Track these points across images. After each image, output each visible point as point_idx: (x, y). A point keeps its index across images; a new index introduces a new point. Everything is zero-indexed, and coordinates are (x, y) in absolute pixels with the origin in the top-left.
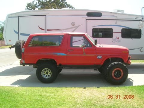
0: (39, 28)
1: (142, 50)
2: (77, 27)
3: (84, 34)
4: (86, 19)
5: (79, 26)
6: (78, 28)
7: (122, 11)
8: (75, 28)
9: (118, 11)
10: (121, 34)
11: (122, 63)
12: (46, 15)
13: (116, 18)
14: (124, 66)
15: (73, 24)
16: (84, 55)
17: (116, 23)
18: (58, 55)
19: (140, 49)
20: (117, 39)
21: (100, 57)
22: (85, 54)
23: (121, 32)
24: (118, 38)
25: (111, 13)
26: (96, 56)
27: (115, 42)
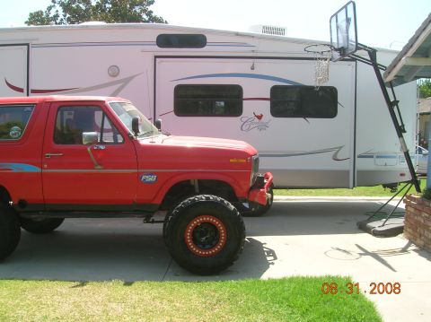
0: (7, 83)
1: (339, 157)
2: (127, 80)
3: (104, 102)
4: (156, 57)
5: (133, 77)
6: (129, 85)
7: (282, 31)
8: (119, 85)
9: (266, 29)
10: (268, 103)
11: (219, 199)
12: (28, 45)
13: (253, 51)
14: (229, 210)
15: (114, 71)
16: (99, 169)
17: (253, 68)
18: (15, 171)
19: (331, 154)
20: (257, 120)
21: (151, 179)
22: (99, 167)
23: (269, 97)
24: (260, 117)
25: (237, 34)
26: (138, 176)
27: (248, 130)
